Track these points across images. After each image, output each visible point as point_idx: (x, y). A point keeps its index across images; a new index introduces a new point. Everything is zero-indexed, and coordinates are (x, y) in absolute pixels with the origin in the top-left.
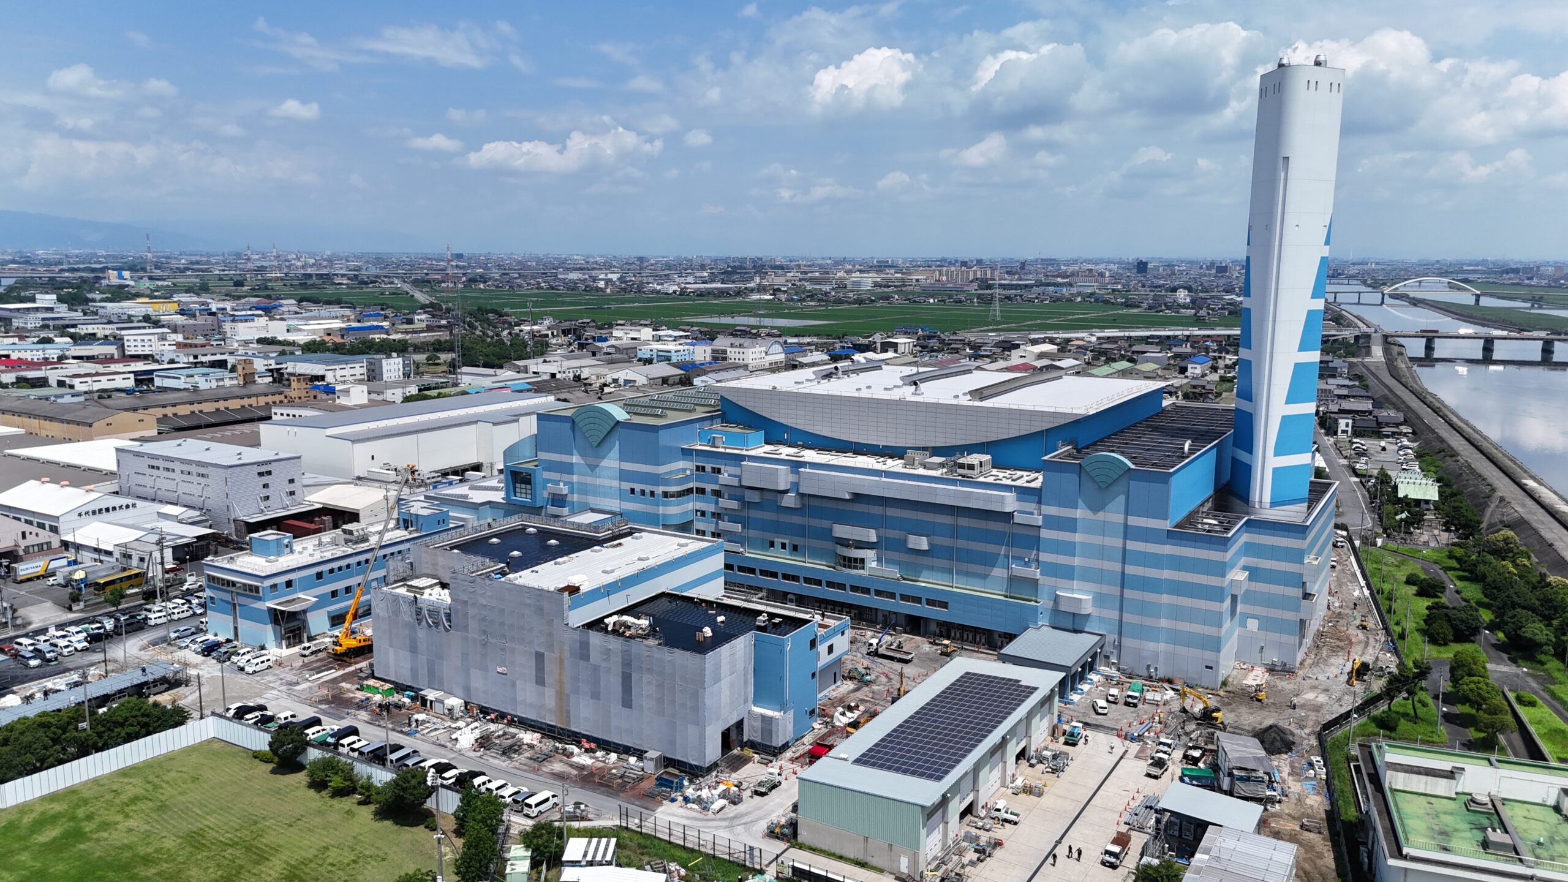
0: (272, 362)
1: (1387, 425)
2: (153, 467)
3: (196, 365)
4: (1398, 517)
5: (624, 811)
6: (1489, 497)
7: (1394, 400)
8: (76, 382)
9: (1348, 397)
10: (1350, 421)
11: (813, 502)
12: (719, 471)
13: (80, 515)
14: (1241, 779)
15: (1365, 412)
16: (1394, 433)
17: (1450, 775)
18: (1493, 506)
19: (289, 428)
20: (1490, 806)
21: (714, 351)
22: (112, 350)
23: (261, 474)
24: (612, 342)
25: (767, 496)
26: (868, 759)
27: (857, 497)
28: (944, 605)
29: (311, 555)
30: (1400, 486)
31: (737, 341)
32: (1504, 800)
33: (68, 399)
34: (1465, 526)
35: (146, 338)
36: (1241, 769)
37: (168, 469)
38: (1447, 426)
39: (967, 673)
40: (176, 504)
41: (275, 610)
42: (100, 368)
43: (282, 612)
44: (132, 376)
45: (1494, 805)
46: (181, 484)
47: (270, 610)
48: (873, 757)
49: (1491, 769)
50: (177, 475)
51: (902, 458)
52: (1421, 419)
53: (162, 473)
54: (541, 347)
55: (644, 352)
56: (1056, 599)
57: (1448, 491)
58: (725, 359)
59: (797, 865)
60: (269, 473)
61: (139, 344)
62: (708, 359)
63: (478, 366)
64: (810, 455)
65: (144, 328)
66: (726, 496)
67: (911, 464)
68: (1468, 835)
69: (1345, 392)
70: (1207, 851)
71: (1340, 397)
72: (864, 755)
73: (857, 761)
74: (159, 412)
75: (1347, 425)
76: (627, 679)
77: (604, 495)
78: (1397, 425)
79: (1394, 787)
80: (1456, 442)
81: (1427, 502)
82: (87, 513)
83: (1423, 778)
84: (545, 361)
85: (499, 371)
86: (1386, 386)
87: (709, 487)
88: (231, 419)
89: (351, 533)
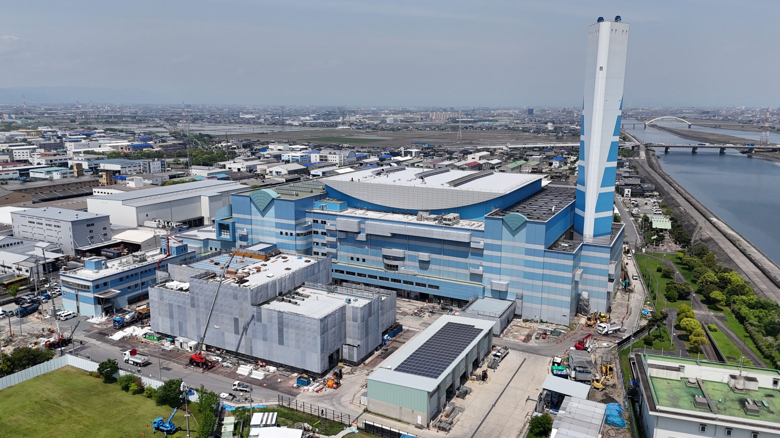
1: (647, 191)
2: (31, 222)
3: (51, 165)
4: (653, 238)
5: (280, 398)
6: (695, 227)
7: (651, 179)
9: (629, 177)
10: (630, 190)
11: (372, 238)
12: (325, 223)
14: (580, 372)
15: (637, 185)
16: (650, 195)
17: (678, 369)
18: (697, 231)
19: (102, 200)
20: (697, 384)
21: (320, 156)
23: (88, 225)
24: (269, 152)
25: (350, 235)
26: (402, 368)
27: (394, 235)
28: (437, 287)
29: (117, 269)
30: (653, 222)
31: (333, 152)
32: (703, 381)
34: (684, 242)
35: (25, 151)
36: (580, 367)
37: (39, 223)
38: (675, 191)
39: (449, 323)
40: (43, 241)
41: (98, 297)
43: (102, 299)
44: (18, 172)
45: (698, 384)
46: (46, 231)
47: (95, 298)
48: (403, 367)
49: (697, 366)
50: (44, 226)
51: (416, 215)
52: (663, 188)
53: (36, 225)
54: (233, 156)
55: (285, 157)
56: (491, 284)
57: (676, 224)
58: (326, 160)
59: (367, 422)
60: (93, 225)
61: (21, 154)
62: (318, 160)
63: (200, 165)
64: (371, 214)
65: (23, 145)
66: (329, 235)
67: (421, 219)
68: (686, 399)
69: (627, 175)
70: (564, 409)
71: (625, 177)
72: (399, 366)
73: (396, 370)
75: (629, 192)
76: (281, 331)
77: (267, 235)
78: (652, 192)
79: (652, 375)
80: (679, 199)
81: (666, 230)
83: (665, 371)
84: (234, 162)
85: (211, 168)
86: (647, 171)
87: (320, 231)
88: (72, 195)
89: (137, 257)
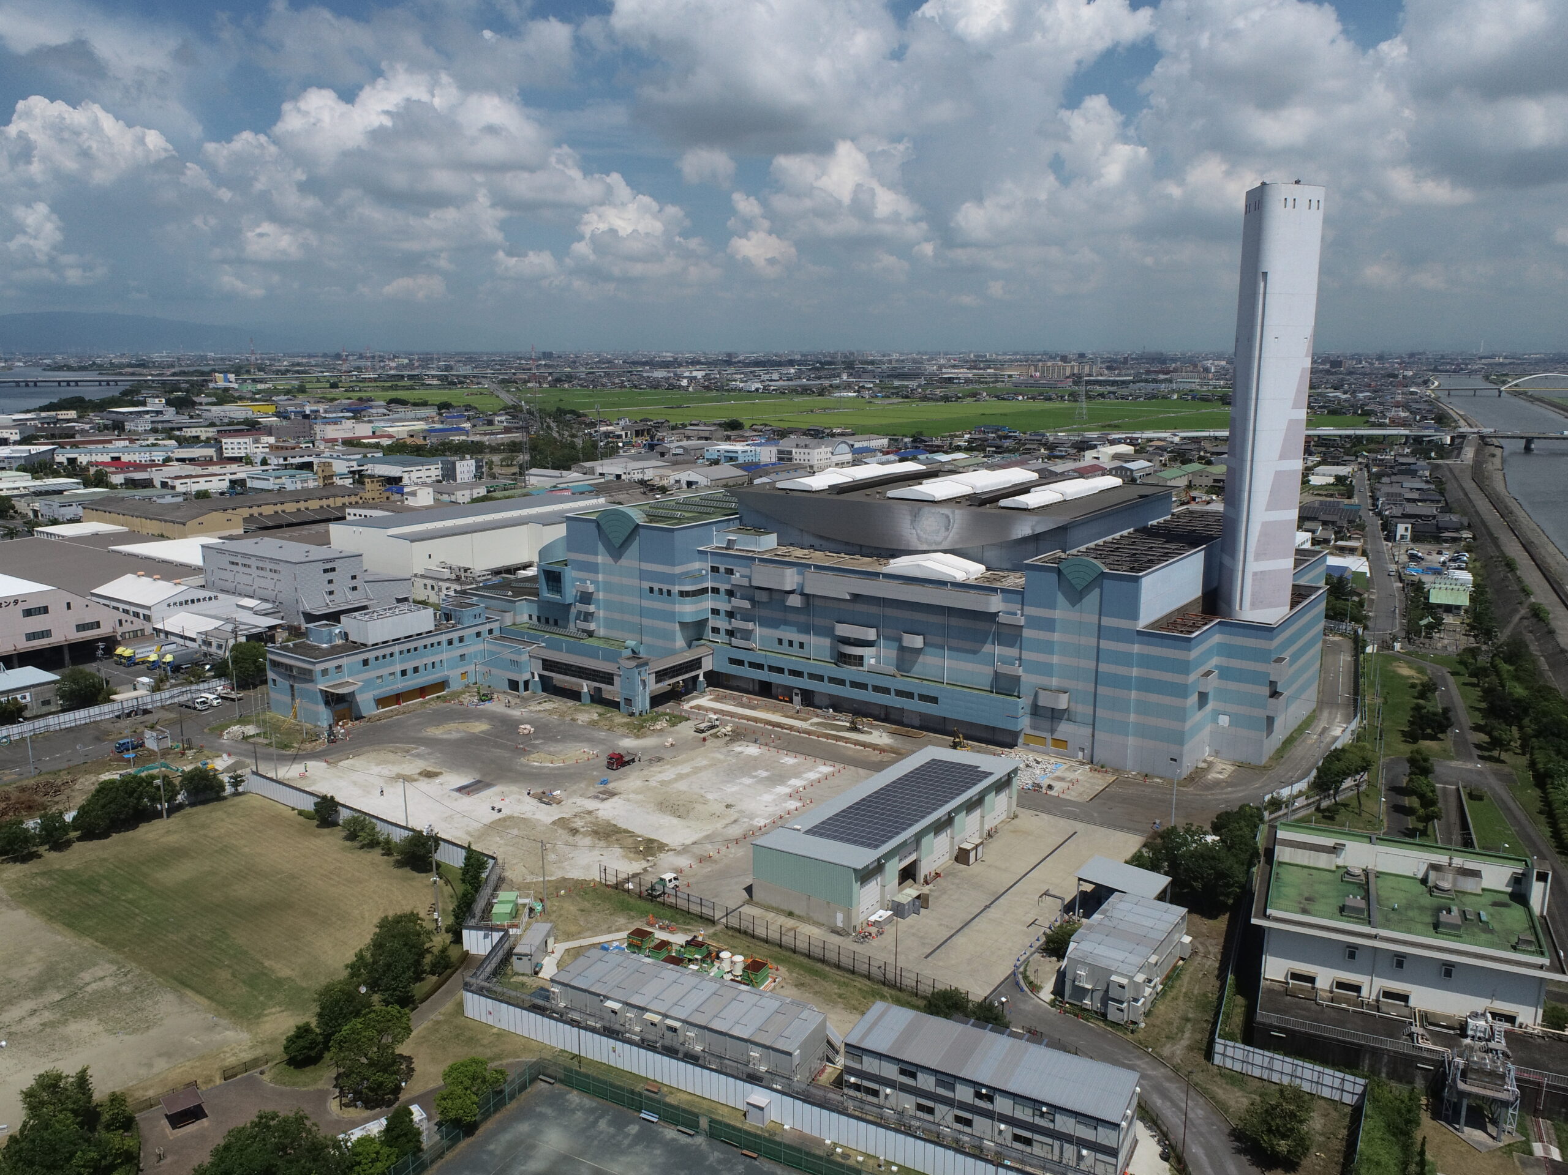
0: (354, 463)
1: (1447, 529)
2: (233, 563)
3: (286, 467)
4: (1422, 622)
6: (1520, 602)
7: (1465, 504)
8: (177, 483)
9: (1418, 500)
10: (1410, 526)
11: (814, 602)
12: (731, 572)
13: (169, 605)
15: (1428, 516)
16: (1452, 538)
17: (1335, 850)
20: (1363, 878)
21: (780, 452)
22: (211, 452)
23: (326, 571)
24: (682, 443)
25: (776, 596)
26: (819, 830)
27: (856, 597)
28: (934, 700)
30: (1433, 593)
31: (803, 442)
33: (168, 499)
37: (245, 565)
39: (932, 761)
40: (252, 597)
41: (326, 692)
42: (198, 470)
43: (333, 694)
44: (227, 478)
45: (1366, 877)
46: (257, 579)
47: (322, 691)
48: (823, 828)
49: (1371, 846)
50: (253, 571)
52: (1485, 524)
53: (240, 568)
54: (611, 451)
56: (1037, 695)
58: (790, 460)
60: (333, 570)
61: (236, 446)
62: (774, 460)
63: (546, 467)
64: (818, 557)
66: (738, 595)
68: (1332, 900)
69: (1416, 495)
71: (1409, 500)
72: (815, 827)
73: (809, 832)
74: (246, 512)
75: (1406, 529)
77: (626, 593)
78: (1457, 530)
79: (1281, 860)
81: (1458, 607)
82: (175, 604)
83: (1307, 852)
84: (612, 463)
85: (565, 473)
86: (1463, 490)
87: (723, 587)
88: (311, 519)
